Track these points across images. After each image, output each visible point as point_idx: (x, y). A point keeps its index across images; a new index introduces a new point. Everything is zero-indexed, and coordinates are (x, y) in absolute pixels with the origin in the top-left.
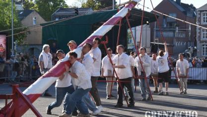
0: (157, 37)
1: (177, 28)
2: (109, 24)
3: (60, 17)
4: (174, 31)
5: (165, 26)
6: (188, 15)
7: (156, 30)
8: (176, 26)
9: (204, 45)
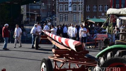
9: (61, 15)
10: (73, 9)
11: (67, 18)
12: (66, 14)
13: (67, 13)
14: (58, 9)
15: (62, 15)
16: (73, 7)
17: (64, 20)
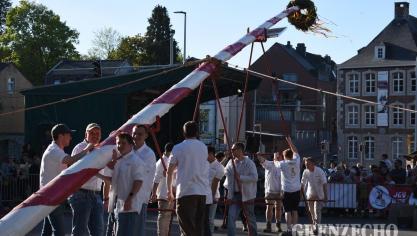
0: (259, 120)
1: (299, 102)
2: (163, 102)
3: (63, 78)
4: (293, 110)
5: (275, 99)
6: (320, 77)
7: (258, 107)
8: (298, 98)
9: (351, 138)
10: (392, 119)
11: (373, 150)
12: (369, 134)
13: (372, 131)
14: (343, 121)
15: (356, 139)
16: (392, 113)
17: (361, 154)
